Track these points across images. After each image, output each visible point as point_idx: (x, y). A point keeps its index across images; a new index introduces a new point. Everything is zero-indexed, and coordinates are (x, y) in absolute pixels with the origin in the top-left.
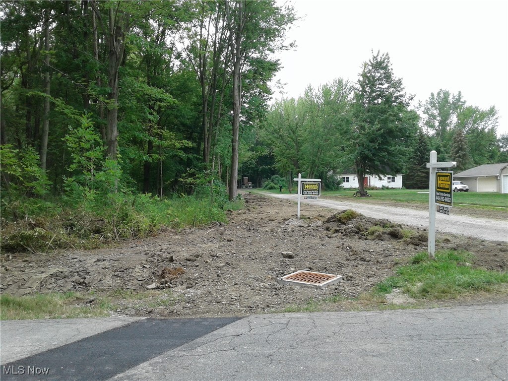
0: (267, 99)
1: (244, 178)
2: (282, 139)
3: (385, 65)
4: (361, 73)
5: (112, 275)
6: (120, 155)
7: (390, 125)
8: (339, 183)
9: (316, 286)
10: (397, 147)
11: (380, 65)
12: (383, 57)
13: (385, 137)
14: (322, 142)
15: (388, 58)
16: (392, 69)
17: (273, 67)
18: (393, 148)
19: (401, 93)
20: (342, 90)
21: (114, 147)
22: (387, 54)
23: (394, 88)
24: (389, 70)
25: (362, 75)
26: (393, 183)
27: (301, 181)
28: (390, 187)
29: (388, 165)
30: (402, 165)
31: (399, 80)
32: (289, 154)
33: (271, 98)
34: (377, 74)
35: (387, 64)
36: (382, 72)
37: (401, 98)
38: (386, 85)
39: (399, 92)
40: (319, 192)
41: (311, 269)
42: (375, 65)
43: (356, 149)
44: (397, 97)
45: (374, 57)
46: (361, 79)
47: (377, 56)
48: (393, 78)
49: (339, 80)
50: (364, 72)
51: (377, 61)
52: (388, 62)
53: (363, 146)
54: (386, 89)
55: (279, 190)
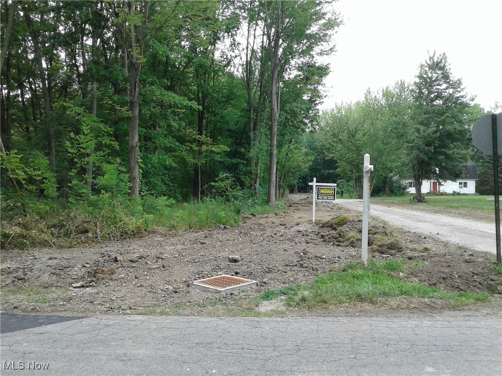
0: (319, 103)
2: (342, 143)
3: (442, 65)
4: (418, 75)
5: (50, 273)
6: (141, 160)
7: (449, 127)
8: (404, 189)
9: (218, 290)
10: (456, 150)
11: (437, 66)
12: (441, 57)
13: (443, 140)
14: (381, 146)
15: (446, 58)
16: (450, 69)
17: (323, 71)
18: (450, 152)
19: (462, 94)
20: (405, 92)
21: (135, 153)
22: (444, 54)
23: (453, 88)
24: (447, 70)
25: (418, 77)
26: (465, 188)
27: (316, 186)
28: (461, 193)
29: (447, 169)
30: (462, 170)
31: (459, 80)
32: (348, 159)
33: (323, 102)
34: (434, 75)
35: (445, 64)
36: (440, 72)
37: (462, 99)
38: (444, 86)
39: (460, 92)
40: (334, 197)
41: (237, 273)
42: (432, 65)
43: (412, 153)
44: (458, 97)
45: (430, 57)
46: (418, 80)
47: (434, 56)
48: (451, 78)
49: (401, 82)
50: (421, 74)
51: (433, 62)
52: (446, 62)
53: (419, 149)
54: (444, 89)
55: (340, 195)
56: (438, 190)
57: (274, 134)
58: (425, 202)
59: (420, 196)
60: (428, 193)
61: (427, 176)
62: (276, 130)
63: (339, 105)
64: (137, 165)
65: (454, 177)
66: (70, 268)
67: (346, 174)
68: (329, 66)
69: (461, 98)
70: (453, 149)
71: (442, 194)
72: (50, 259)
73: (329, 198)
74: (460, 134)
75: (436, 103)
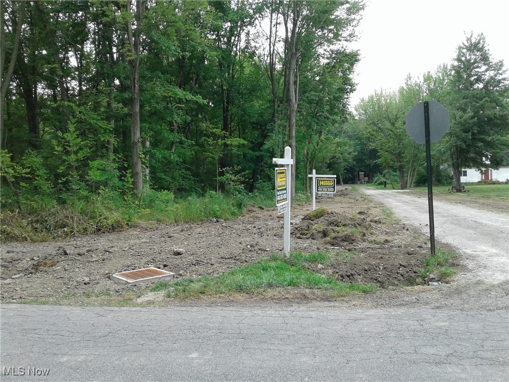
1: (360, 173)
3: (481, 46)
4: (456, 58)
6: (143, 156)
11: (475, 47)
12: (479, 38)
13: (482, 126)
15: (484, 39)
16: (489, 50)
18: (489, 139)
19: (504, 76)
21: (137, 149)
22: (482, 34)
23: (494, 70)
24: (486, 51)
25: (456, 60)
27: (316, 178)
30: (503, 157)
31: (501, 62)
32: (389, 148)
34: (472, 56)
35: (483, 45)
36: (478, 53)
37: (505, 82)
38: (484, 68)
39: (502, 75)
40: (334, 189)
41: (166, 266)
42: (470, 47)
43: (450, 140)
44: (500, 80)
45: (468, 38)
46: (456, 63)
47: (471, 37)
48: (491, 60)
49: (444, 66)
50: (458, 57)
51: (471, 43)
52: (484, 42)
53: (457, 136)
54: (483, 72)
55: (384, 186)
56: (490, 178)
57: (293, 126)
58: (465, 191)
59: (460, 185)
60: (479, 182)
61: (467, 164)
62: (294, 121)
63: (379, 92)
64: (139, 160)
65: (496, 164)
66: (19, 261)
67: (388, 164)
68: (359, 52)
69: (503, 81)
70: (493, 135)
71: (494, 183)
72: (8, 252)
73: (329, 190)
74: (501, 119)
75: (476, 86)
